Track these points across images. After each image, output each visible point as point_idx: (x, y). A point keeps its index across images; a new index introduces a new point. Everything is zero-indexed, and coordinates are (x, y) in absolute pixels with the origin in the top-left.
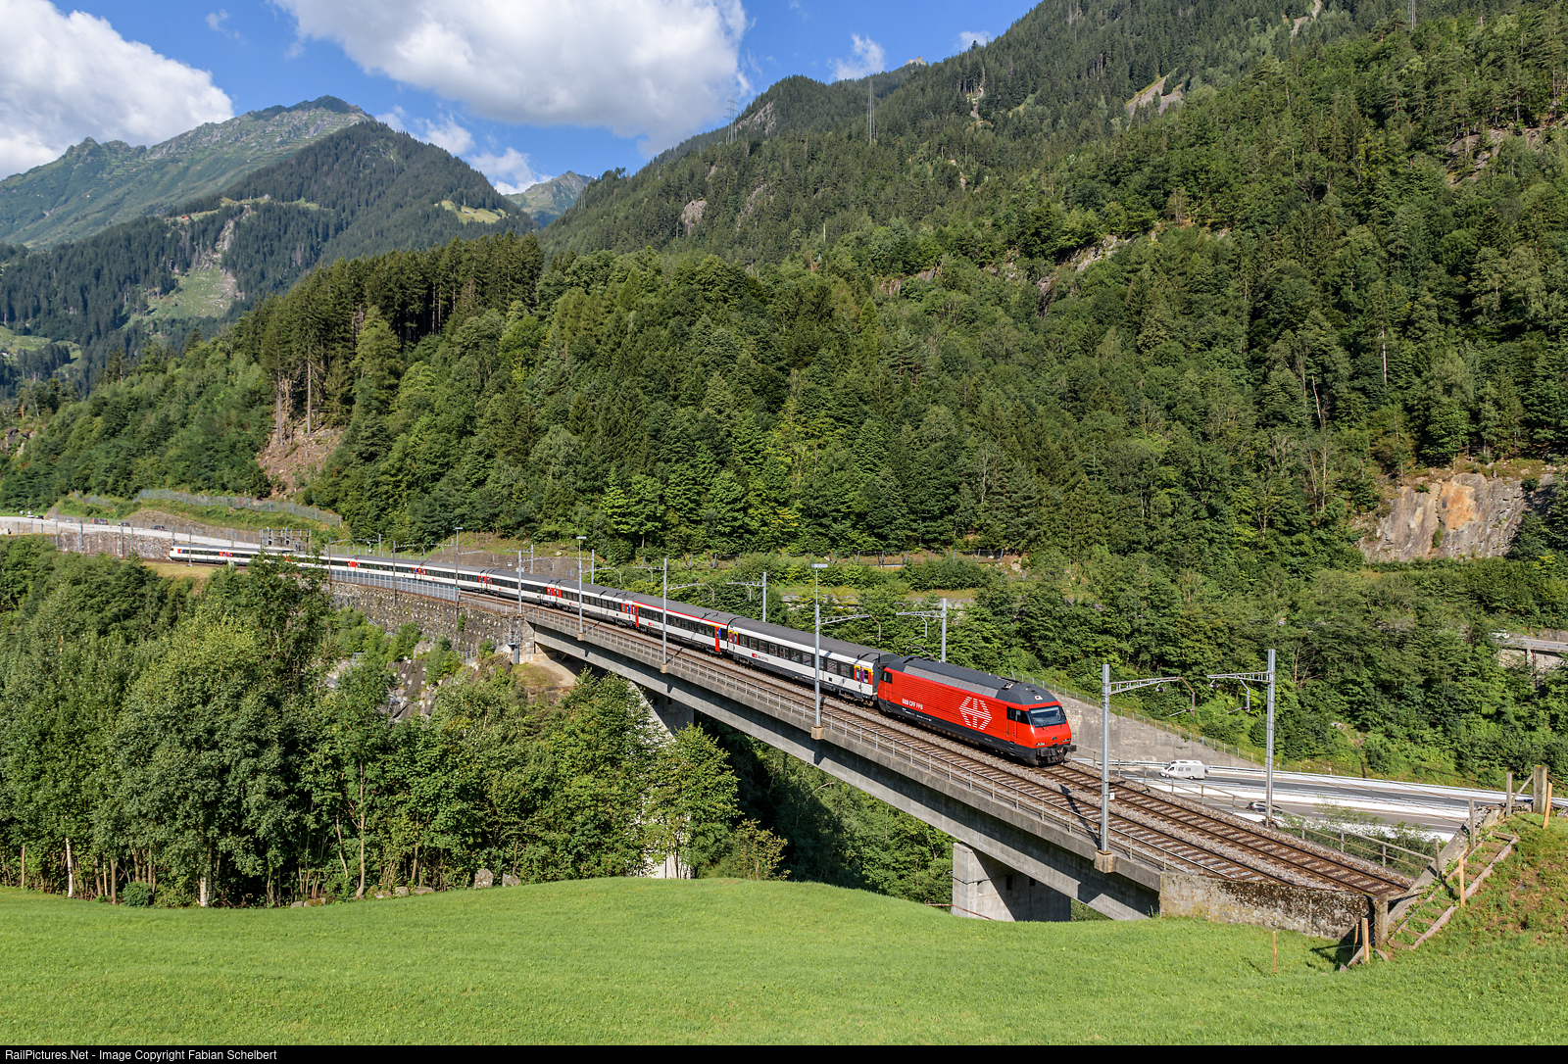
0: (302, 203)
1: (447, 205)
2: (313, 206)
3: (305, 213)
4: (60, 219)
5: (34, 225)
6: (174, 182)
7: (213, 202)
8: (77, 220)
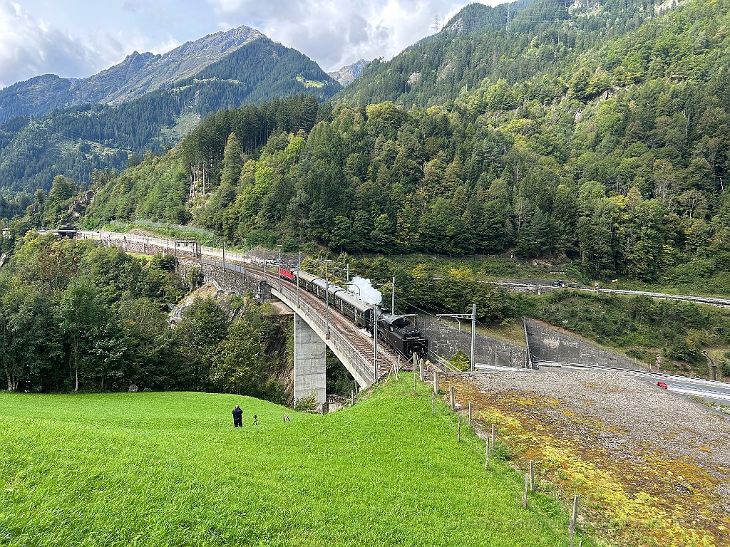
0: (231, 81)
1: (299, 79)
2: (236, 82)
3: (232, 85)
4: (124, 91)
5: (113, 94)
6: (174, 72)
7: (190, 81)
8: (131, 91)
